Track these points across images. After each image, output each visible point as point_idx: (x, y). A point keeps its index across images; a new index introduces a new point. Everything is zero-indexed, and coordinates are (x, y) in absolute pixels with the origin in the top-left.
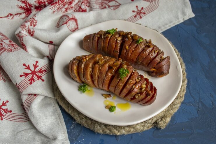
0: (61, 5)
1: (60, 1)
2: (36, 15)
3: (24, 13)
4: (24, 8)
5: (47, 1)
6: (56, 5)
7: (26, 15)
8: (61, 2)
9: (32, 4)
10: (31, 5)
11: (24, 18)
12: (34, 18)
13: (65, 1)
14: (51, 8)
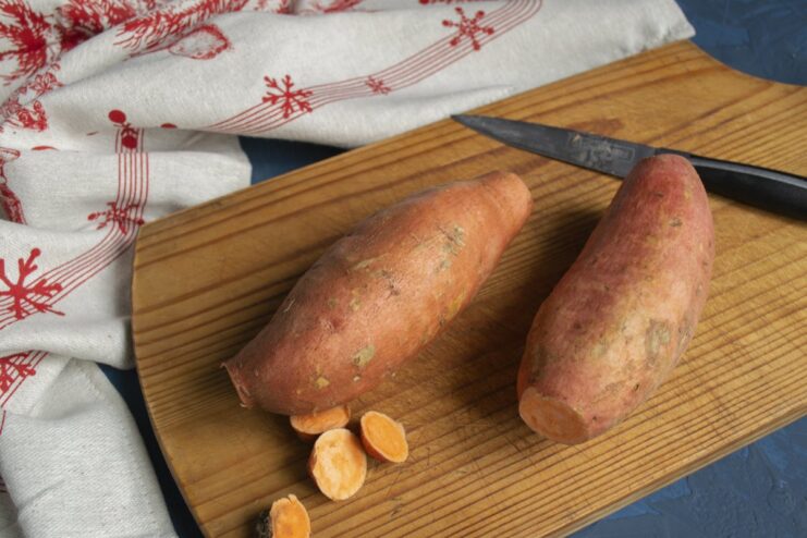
0: (164, 34)
1: (163, 19)
2: (60, 63)
3: (15, 52)
4: (11, 31)
5: (107, 14)
6: (144, 31)
7: (21, 63)
8: (166, 24)
9: (44, 14)
10: (42, 17)
11: (14, 78)
12: (51, 76)
13: (185, 20)
14: (122, 43)
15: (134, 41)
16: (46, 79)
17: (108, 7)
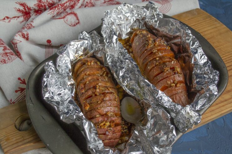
0: (61, 9)
1: (60, 5)
2: (34, 21)
3: (22, 16)
4: (22, 11)
5: (48, 5)
6: (55, 9)
7: (24, 18)
8: (61, 7)
9: (31, 7)
10: (30, 8)
11: (22, 22)
12: (31, 24)
13: (66, 5)
14: (49, 13)
15: (53, 12)
16: (30, 25)
17: (48, 3)
